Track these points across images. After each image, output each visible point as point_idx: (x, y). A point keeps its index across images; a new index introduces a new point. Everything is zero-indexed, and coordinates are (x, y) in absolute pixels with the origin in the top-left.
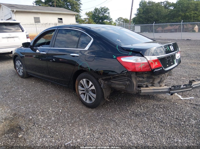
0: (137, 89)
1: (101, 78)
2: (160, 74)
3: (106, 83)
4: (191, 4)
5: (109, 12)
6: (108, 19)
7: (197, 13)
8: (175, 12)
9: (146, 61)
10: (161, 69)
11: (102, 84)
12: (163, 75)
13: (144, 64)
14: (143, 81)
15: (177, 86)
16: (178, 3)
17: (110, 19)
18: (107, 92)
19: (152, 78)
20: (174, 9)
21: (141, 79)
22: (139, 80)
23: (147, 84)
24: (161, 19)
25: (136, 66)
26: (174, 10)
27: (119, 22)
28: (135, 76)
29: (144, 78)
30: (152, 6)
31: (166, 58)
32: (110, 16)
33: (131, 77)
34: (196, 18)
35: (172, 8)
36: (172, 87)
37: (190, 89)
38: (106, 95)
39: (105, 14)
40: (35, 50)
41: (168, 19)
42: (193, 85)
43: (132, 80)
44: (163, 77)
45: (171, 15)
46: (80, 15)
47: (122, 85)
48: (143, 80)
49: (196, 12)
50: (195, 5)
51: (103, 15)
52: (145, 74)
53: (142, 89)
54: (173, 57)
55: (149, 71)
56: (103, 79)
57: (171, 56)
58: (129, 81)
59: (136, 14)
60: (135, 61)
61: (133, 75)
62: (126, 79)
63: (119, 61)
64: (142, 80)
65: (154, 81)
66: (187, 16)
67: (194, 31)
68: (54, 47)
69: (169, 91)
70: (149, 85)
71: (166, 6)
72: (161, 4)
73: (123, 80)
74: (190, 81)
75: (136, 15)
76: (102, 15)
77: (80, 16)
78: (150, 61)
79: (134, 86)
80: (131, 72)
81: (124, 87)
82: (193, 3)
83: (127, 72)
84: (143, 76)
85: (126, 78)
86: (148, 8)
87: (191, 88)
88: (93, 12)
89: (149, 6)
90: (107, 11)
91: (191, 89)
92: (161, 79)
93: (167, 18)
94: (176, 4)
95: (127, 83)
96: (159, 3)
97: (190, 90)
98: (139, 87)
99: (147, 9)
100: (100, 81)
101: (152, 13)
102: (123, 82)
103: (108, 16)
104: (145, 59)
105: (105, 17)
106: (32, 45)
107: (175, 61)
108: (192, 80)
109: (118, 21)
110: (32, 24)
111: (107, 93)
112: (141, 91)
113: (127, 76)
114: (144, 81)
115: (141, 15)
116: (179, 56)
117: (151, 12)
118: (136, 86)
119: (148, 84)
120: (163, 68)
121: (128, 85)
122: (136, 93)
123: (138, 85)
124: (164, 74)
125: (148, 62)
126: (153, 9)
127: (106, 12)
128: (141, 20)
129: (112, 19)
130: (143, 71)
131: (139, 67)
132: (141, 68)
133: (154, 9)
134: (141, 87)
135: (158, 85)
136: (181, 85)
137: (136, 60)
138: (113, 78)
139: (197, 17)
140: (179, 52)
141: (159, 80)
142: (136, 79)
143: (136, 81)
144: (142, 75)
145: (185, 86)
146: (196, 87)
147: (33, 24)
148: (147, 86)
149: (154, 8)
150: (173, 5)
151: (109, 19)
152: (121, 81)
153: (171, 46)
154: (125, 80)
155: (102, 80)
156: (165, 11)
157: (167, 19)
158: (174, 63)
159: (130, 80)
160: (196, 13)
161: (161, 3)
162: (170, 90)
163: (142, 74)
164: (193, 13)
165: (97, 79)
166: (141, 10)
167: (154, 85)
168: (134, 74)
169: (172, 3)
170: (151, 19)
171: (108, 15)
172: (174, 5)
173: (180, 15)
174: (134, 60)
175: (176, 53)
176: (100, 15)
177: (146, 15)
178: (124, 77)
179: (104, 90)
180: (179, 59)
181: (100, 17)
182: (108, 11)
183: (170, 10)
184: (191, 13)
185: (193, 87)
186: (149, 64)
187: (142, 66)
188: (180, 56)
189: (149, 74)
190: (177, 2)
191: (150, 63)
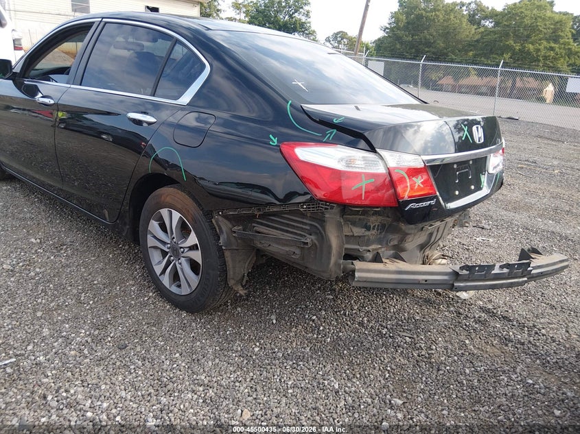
0: (340, 265)
1: (222, 213)
2: (426, 221)
3: (235, 232)
4: (544, 19)
5: (308, 12)
6: (303, 32)
7: (557, 50)
8: (496, 36)
9: (381, 170)
10: (433, 202)
11: (225, 233)
12: (438, 224)
13: (373, 180)
14: (366, 238)
15: (480, 266)
16: (509, 13)
17: (310, 33)
18: (240, 261)
19: (396, 230)
20: (494, 27)
21: (358, 231)
22: (351, 234)
23: (376, 249)
24: (453, 53)
25: (344, 184)
26: (493, 32)
27: (336, 45)
28: (338, 218)
29: (368, 228)
30: (435, 10)
31: (455, 166)
32: (309, 23)
33: (324, 221)
34: (552, 62)
35: (489, 24)
36: (462, 268)
37: (521, 280)
38: (234, 273)
39: (296, 14)
40: (32, 91)
41: (475, 56)
42: (534, 268)
43: (325, 231)
44: (438, 231)
45: (483, 43)
46: (219, 7)
47: (292, 246)
48: (364, 236)
49: (553, 45)
50: (555, 25)
51: (291, 16)
52: (373, 214)
53: (358, 265)
54: (480, 164)
55: (391, 207)
56: (226, 217)
57: (471, 162)
58: (316, 233)
59: (387, 28)
60: (343, 163)
61: (332, 216)
62: (306, 224)
63: (287, 156)
64: (361, 234)
65: (402, 240)
66: (529, 53)
67: (542, 100)
68: (80, 85)
69: (451, 282)
70: (386, 252)
71: (474, 15)
72: (461, 8)
73: (294, 227)
74: (522, 249)
75: (384, 31)
76: (287, 17)
77: (218, 10)
78: (396, 171)
79: (330, 253)
80: (326, 202)
81: (298, 251)
82: (549, 18)
83: (312, 200)
84: (365, 222)
85: (305, 221)
86: (422, 14)
87: (523, 277)
88: (261, 5)
89: (424, 10)
90: (302, 8)
91: (526, 279)
92: (431, 234)
93: (471, 50)
94: (503, 14)
95: (308, 241)
96: (455, 4)
97: (523, 281)
98: (350, 256)
99: (419, 17)
100: (217, 222)
101: (432, 30)
102: (296, 234)
103: (304, 23)
104: (380, 161)
105: (295, 23)
106: (18, 71)
107: (484, 179)
108: (529, 250)
109: (332, 42)
110: (62, 13)
111: (238, 267)
112: (353, 271)
113: (308, 215)
114: (368, 240)
115: (399, 32)
116: (498, 165)
117: (427, 28)
118: (339, 253)
119: (383, 250)
120: (438, 201)
121: (309, 248)
122: (337, 277)
123: (345, 249)
124: (443, 221)
125: (390, 174)
126: (434, 19)
127: (301, 10)
128: (398, 46)
129: (314, 32)
130: (367, 202)
131: (353, 189)
132: (362, 194)
133: (438, 21)
134: (356, 258)
135: (419, 254)
136: (494, 265)
137: (349, 162)
138: (261, 216)
139: (555, 59)
140: (501, 151)
141: (421, 238)
142: (339, 227)
143: (338, 236)
144: (362, 217)
145: (505, 270)
146: (542, 275)
147: (67, 13)
148: (377, 259)
149: (438, 16)
150: (493, 15)
151: (306, 32)
152: (287, 231)
153: (477, 127)
154: (302, 229)
155: (225, 221)
156: (469, 32)
157: (471, 54)
158: (479, 188)
159: (318, 229)
160: (552, 49)
161: (462, 4)
162: (454, 278)
163: (364, 213)
164: (545, 48)
165: (208, 215)
166: (401, 17)
167: (403, 255)
168: (336, 210)
169: (493, 9)
170: (427, 49)
171: (303, 19)
172: (497, 15)
173: (508, 48)
174: (341, 160)
175: (490, 152)
176: (281, 17)
177: (413, 36)
178: (298, 217)
179: (227, 254)
180: (497, 175)
181: (281, 23)
182: (306, 8)
183: (482, 29)
184: (540, 45)
185: (533, 272)
186: (391, 181)
187: (363, 184)
188: (501, 164)
189: (388, 217)
190: (504, 9)
191: (395, 178)
